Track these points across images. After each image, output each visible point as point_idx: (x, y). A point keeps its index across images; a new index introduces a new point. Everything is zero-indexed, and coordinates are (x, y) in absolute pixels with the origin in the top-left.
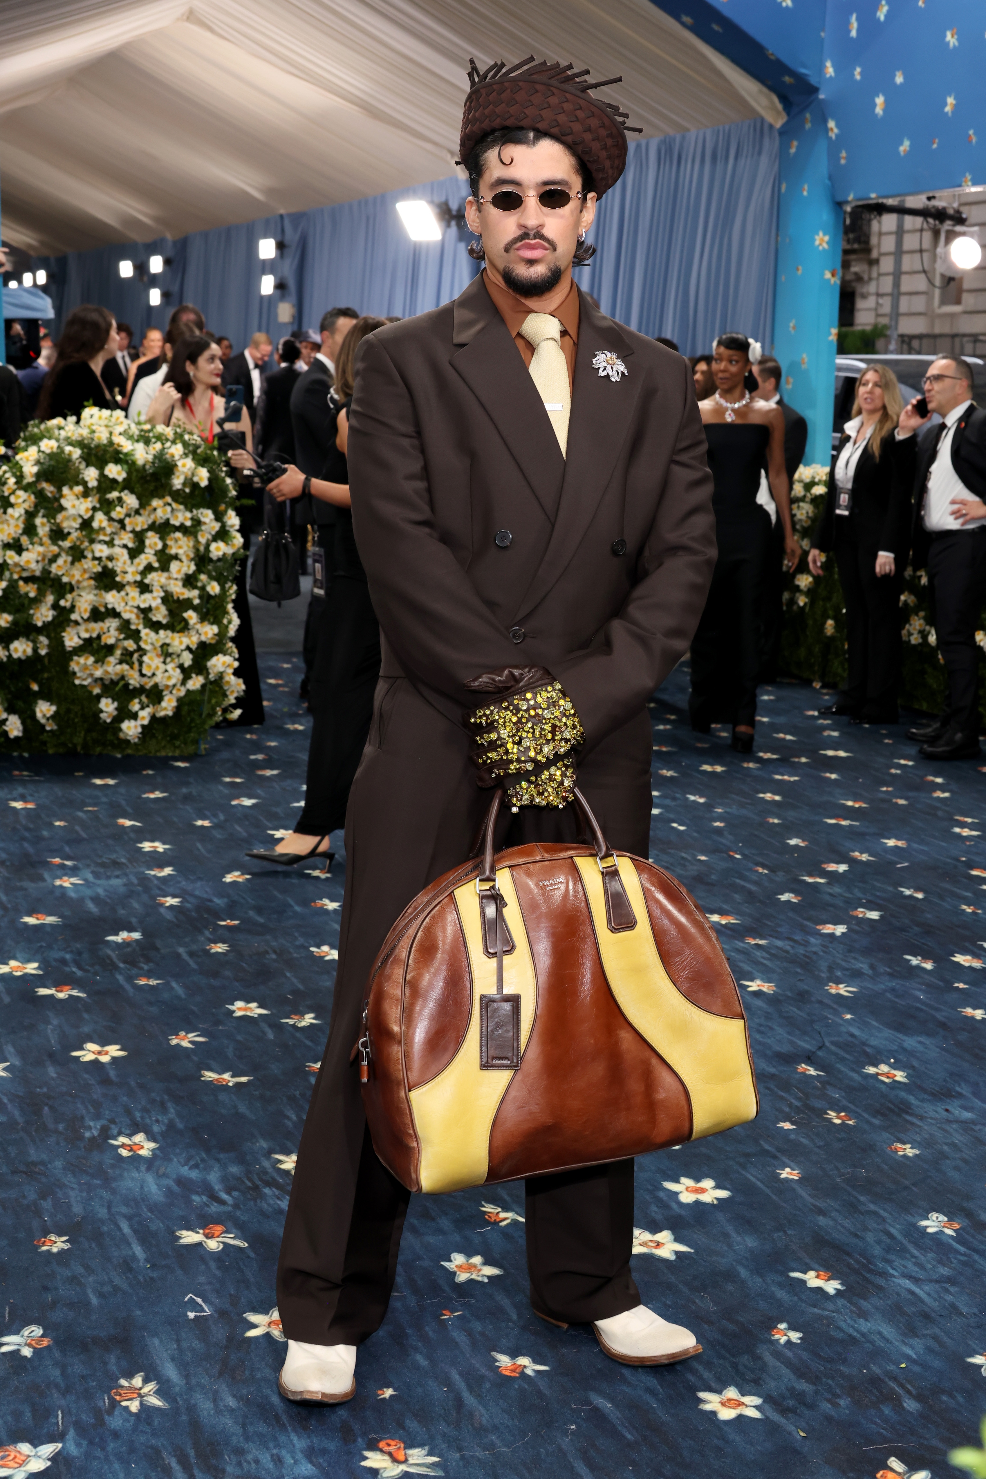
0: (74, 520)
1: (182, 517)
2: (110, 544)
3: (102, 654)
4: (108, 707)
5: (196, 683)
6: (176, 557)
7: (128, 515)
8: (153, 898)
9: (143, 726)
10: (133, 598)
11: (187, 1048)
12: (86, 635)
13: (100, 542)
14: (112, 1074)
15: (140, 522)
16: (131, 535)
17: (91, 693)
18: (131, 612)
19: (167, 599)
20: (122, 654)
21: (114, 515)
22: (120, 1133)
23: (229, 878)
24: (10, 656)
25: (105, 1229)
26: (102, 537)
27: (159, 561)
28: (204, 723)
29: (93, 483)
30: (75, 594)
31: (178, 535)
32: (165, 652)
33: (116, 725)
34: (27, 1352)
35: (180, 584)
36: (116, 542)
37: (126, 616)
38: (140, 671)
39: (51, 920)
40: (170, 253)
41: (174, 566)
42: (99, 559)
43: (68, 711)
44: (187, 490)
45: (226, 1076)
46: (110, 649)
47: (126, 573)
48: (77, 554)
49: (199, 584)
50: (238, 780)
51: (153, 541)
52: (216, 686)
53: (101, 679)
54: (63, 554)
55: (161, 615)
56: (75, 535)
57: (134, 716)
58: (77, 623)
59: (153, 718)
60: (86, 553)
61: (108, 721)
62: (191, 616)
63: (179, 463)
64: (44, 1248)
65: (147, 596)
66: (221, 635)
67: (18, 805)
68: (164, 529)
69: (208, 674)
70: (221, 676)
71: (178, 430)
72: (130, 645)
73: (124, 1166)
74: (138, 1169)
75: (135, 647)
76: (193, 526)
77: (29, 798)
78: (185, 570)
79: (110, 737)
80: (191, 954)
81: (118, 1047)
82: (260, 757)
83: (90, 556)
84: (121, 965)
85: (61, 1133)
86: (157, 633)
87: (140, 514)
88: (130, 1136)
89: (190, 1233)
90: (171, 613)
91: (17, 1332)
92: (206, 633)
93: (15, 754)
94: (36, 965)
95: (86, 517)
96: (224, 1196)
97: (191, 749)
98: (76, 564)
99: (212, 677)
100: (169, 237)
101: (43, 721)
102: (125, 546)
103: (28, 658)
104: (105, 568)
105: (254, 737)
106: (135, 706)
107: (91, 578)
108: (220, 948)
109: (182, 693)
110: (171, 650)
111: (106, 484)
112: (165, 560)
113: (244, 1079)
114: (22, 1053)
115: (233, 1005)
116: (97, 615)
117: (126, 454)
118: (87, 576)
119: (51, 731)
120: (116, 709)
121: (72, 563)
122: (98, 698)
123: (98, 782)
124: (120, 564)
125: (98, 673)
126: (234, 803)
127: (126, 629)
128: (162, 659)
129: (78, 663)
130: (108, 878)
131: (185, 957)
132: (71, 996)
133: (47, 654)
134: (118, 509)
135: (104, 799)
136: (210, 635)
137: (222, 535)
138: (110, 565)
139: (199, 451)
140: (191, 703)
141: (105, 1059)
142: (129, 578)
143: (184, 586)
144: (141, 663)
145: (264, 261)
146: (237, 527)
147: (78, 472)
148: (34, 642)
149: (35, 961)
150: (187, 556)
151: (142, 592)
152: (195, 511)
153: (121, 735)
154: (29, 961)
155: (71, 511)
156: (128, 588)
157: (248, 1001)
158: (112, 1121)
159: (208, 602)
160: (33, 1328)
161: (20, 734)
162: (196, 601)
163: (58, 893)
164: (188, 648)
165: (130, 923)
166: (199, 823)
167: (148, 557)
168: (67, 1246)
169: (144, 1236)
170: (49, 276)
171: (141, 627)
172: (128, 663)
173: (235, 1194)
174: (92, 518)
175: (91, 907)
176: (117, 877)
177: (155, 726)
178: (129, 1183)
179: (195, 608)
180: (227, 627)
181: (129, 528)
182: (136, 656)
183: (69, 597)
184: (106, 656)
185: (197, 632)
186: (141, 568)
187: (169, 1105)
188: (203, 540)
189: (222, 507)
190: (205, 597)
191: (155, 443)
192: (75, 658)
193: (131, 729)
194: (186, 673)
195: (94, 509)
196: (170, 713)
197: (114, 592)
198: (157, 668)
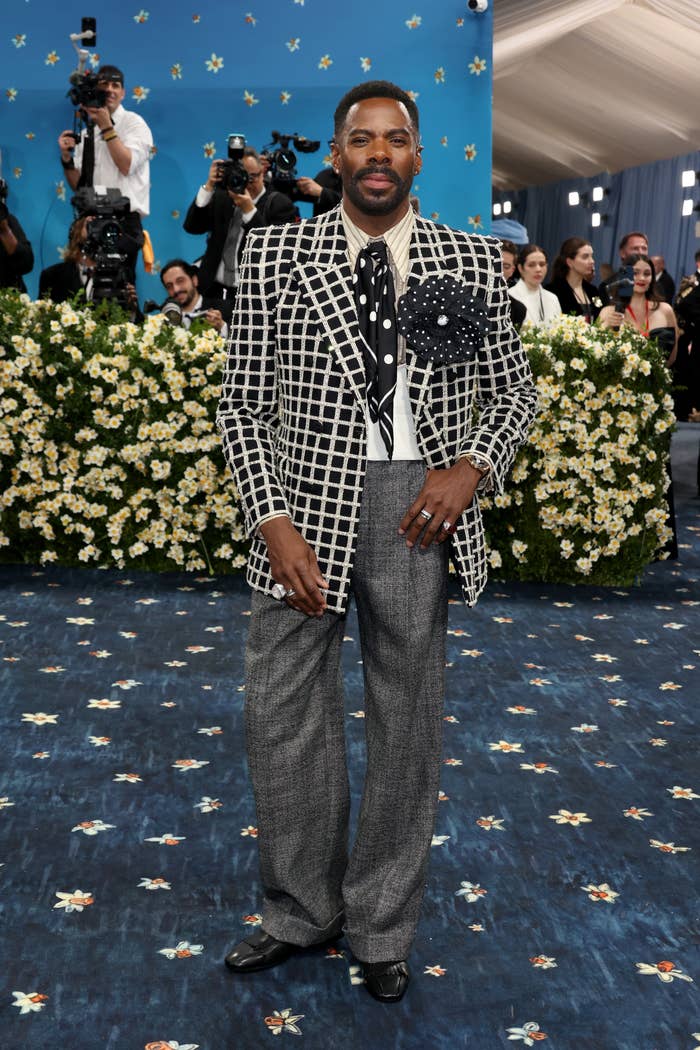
0: (546, 401)
1: (630, 400)
2: (573, 420)
3: (564, 506)
4: (567, 547)
5: (635, 530)
6: (622, 431)
7: (588, 398)
8: (605, 699)
9: (593, 563)
10: (589, 463)
11: (638, 820)
12: (552, 491)
13: (565, 419)
14: (581, 835)
15: (599, 403)
16: (589, 414)
17: (554, 535)
18: (587, 474)
19: (615, 464)
20: (579, 506)
21: (576, 398)
22: (589, 883)
23: (664, 687)
24: (494, 506)
25: (582, 955)
26: (566, 415)
27: (610, 434)
28: (640, 561)
29: (561, 374)
30: (544, 459)
31: (627, 413)
32: (613, 506)
33: (572, 561)
34: (529, 1042)
35: (626, 452)
36: (577, 419)
37: (583, 476)
38: (593, 520)
39: (529, 711)
40: (609, 184)
41: (622, 438)
42: (564, 432)
43: (536, 549)
44: (634, 379)
45: (670, 845)
46: (570, 502)
47: (584, 443)
48: (547, 428)
49: (641, 452)
50: (668, 608)
51: (606, 418)
52: (651, 533)
53: (563, 525)
54: (537, 428)
55: (610, 477)
56: (545, 414)
57: (587, 555)
58: (545, 481)
59: (601, 556)
60: (554, 427)
61: (567, 558)
62: (634, 478)
63: (628, 358)
64: (537, 965)
65: (601, 461)
66: (657, 492)
67: (500, 620)
68: (614, 410)
69: (646, 523)
70: (655, 525)
71: (628, 331)
72: (586, 499)
73: (595, 908)
74: (604, 912)
75: (589, 501)
76: (637, 407)
77: (508, 615)
78: (630, 441)
79: (567, 570)
80: (638, 746)
81: (584, 815)
82: (684, 590)
83: (557, 429)
84: (584, 751)
85: (545, 877)
86: (606, 490)
87: (596, 397)
88: (597, 885)
89: (647, 966)
90: (618, 475)
91: (521, 1026)
92: (646, 491)
93: (496, 580)
94: (519, 745)
95: (555, 400)
96: (672, 940)
97: (629, 582)
98: (547, 436)
99: (648, 526)
100: (609, 172)
101: (517, 556)
102: (584, 422)
103: (507, 507)
104: (568, 439)
105: (678, 574)
106: (588, 547)
107: (557, 447)
108: (660, 742)
109: (625, 538)
110: (616, 504)
111: (572, 374)
112: (615, 432)
113: (684, 849)
114: (513, 812)
115: (672, 788)
116: (561, 476)
117: (587, 351)
118: (554, 445)
119: (523, 564)
120: (573, 548)
121: (544, 435)
122: (560, 540)
123: (559, 605)
124: (580, 436)
125: (561, 521)
126: (665, 626)
127: (583, 487)
128: (609, 511)
129: (545, 512)
130: (571, 681)
131: (632, 747)
132: (547, 772)
133: (522, 505)
134: (580, 393)
135: (564, 619)
136: (649, 492)
137: (661, 413)
138: (572, 437)
139: (644, 347)
140: (630, 546)
141: (575, 823)
142: (587, 447)
143: (628, 454)
144: (593, 514)
145: (685, 188)
146: (672, 408)
147: (550, 365)
148: (512, 495)
149: (518, 743)
150: (632, 430)
151: (596, 459)
152: (639, 395)
153: (576, 569)
154: (513, 742)
155: (544, 395)
156: (586, 455)
157: (684, 787)
158: (584, 873)
159: (647, 467)
160: (532, 1024)
161: (500, 566)
162: (638, 466)
163: (532, 691)
164: (630, 503)
165: (588, 717)
166: (639, 641)
167: (602, 431)
168: (554, 965)
169: (612, 965)
170: (514, 206)
171: (594, 485)
172: (583, 514)
173: (681, 939)
174: (559, 401)
175: (558, 702)
176: (577, 680)
177: (603, 563)
178: (599, 923)
179: (637, 472)
180: (661, 486)
181: (587, 408)
182: (589, 508)
183: (540, 461)
184: (567, 508)
185: (639, 490)
186: (596, 439)
187: (626, 863)
188: (645, 418)
189: (661, 391)
190: (645, 462)
191: (609, 341)
192: (543, 508)
193: (584, 565)
194: (628, 522)
195: (561, 393)
196: (615, 553)
197: (574, 458)
198: (606, 517)
